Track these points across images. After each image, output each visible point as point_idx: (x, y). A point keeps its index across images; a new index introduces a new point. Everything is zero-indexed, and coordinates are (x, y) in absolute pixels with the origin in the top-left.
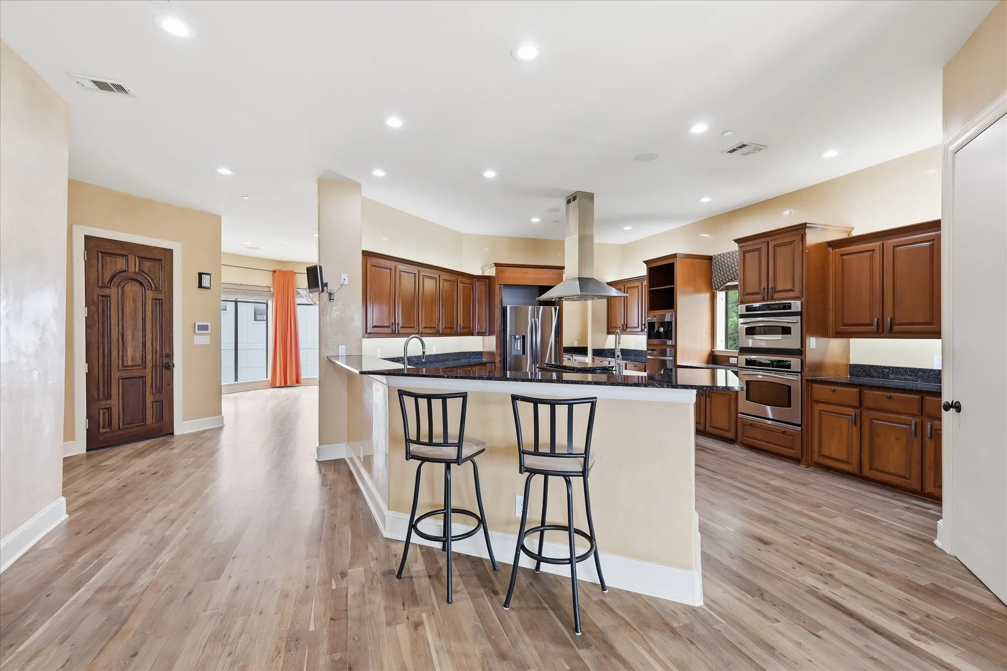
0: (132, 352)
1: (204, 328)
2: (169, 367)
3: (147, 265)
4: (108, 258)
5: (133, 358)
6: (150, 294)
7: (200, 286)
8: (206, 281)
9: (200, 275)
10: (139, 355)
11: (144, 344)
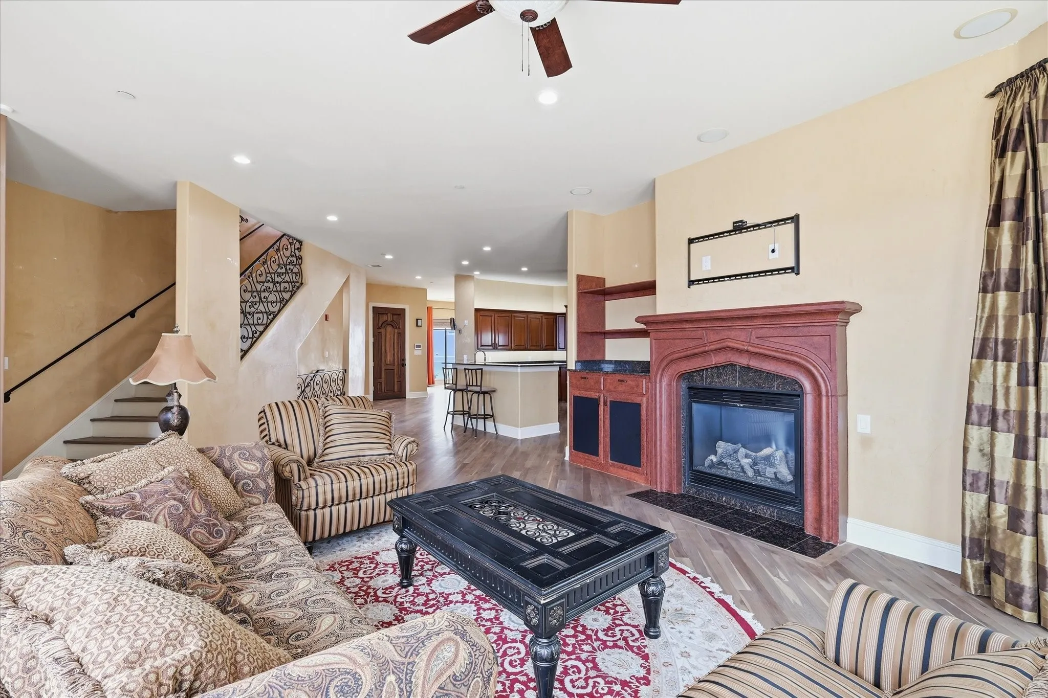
0: (389, 358)
1: (419, 346)
2: (404, 365)
3: (395, 317)
4: (381, 316)
5: (390, 360)
6: (396, 331)
7: (417, 325)
8: (419, 324)
9: (417, 320)
10: (392, 359)
11: (394, 354)
